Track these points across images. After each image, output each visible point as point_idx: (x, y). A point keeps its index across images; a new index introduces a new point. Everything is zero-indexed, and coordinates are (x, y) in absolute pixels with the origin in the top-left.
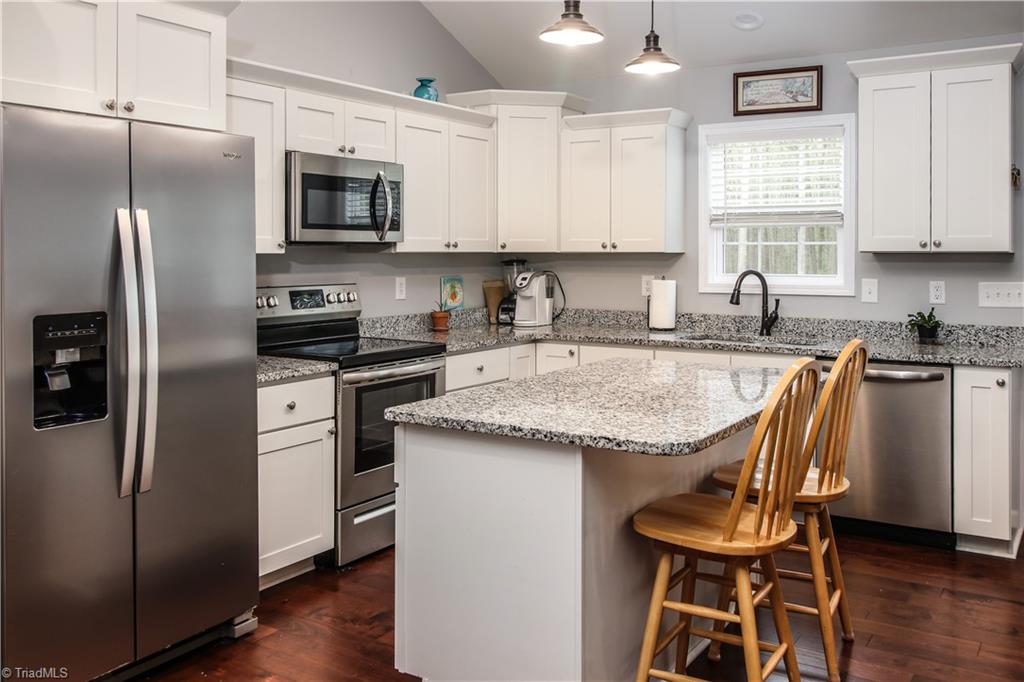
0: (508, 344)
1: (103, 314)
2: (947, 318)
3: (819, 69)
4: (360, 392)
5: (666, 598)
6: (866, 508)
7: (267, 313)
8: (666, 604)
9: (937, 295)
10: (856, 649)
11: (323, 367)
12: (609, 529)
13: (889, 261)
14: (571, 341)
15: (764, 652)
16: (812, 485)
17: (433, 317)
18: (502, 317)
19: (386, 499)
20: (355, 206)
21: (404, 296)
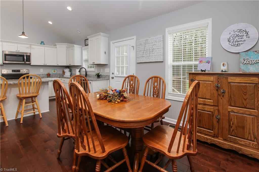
2: (102, 74)
21: (42, 71)
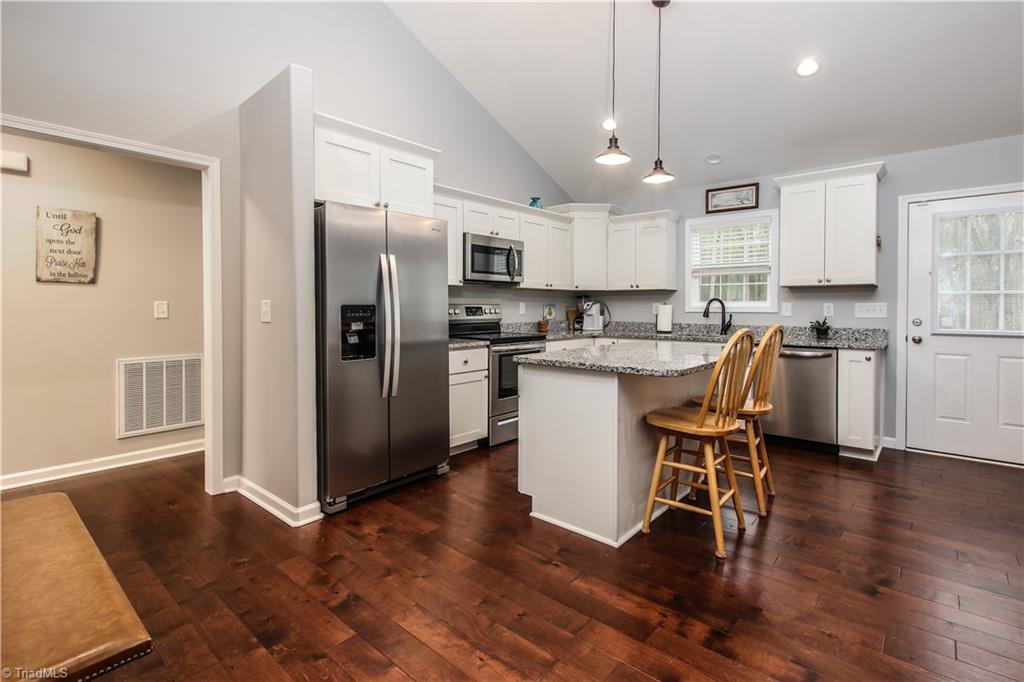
0: (579, 338)
1: (374, 306)
2: (833, 324)
3: (757, 185)
4: (501, 357)
5: (665, 459)
6: (785, 430)
7: (454, 318)
8: (665, 463)
9: (829, 311)
10: (776, 500)
11: (482, 343)
12: (632, 421)
13: (798, 291)
14: (614, 337)
15: (721, 495)
16: (749, 406)
17: (539, 323)
18: (577, 326)
19: (514, 414)
20: (499, 262)
21: (524, 312)
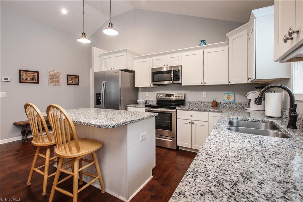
21: (206, 97)
